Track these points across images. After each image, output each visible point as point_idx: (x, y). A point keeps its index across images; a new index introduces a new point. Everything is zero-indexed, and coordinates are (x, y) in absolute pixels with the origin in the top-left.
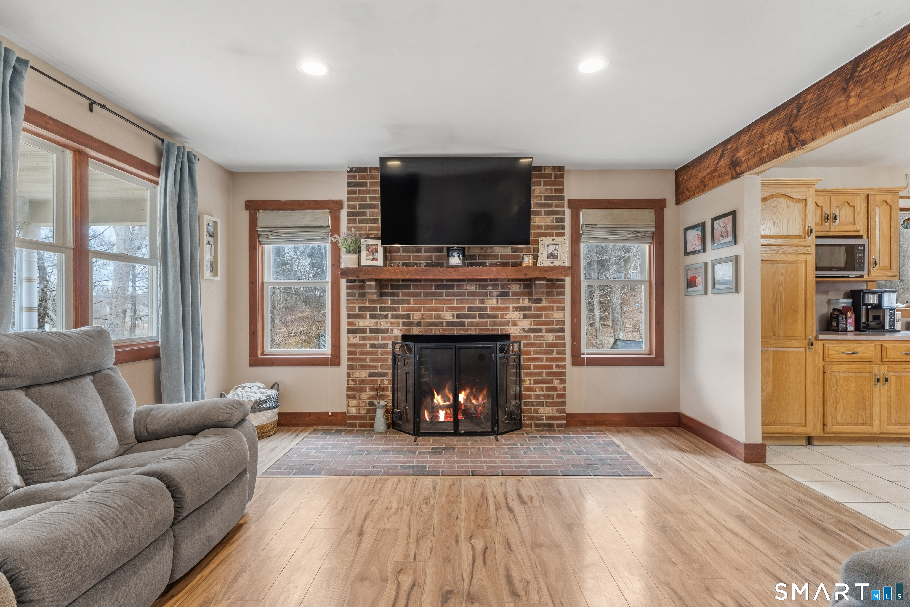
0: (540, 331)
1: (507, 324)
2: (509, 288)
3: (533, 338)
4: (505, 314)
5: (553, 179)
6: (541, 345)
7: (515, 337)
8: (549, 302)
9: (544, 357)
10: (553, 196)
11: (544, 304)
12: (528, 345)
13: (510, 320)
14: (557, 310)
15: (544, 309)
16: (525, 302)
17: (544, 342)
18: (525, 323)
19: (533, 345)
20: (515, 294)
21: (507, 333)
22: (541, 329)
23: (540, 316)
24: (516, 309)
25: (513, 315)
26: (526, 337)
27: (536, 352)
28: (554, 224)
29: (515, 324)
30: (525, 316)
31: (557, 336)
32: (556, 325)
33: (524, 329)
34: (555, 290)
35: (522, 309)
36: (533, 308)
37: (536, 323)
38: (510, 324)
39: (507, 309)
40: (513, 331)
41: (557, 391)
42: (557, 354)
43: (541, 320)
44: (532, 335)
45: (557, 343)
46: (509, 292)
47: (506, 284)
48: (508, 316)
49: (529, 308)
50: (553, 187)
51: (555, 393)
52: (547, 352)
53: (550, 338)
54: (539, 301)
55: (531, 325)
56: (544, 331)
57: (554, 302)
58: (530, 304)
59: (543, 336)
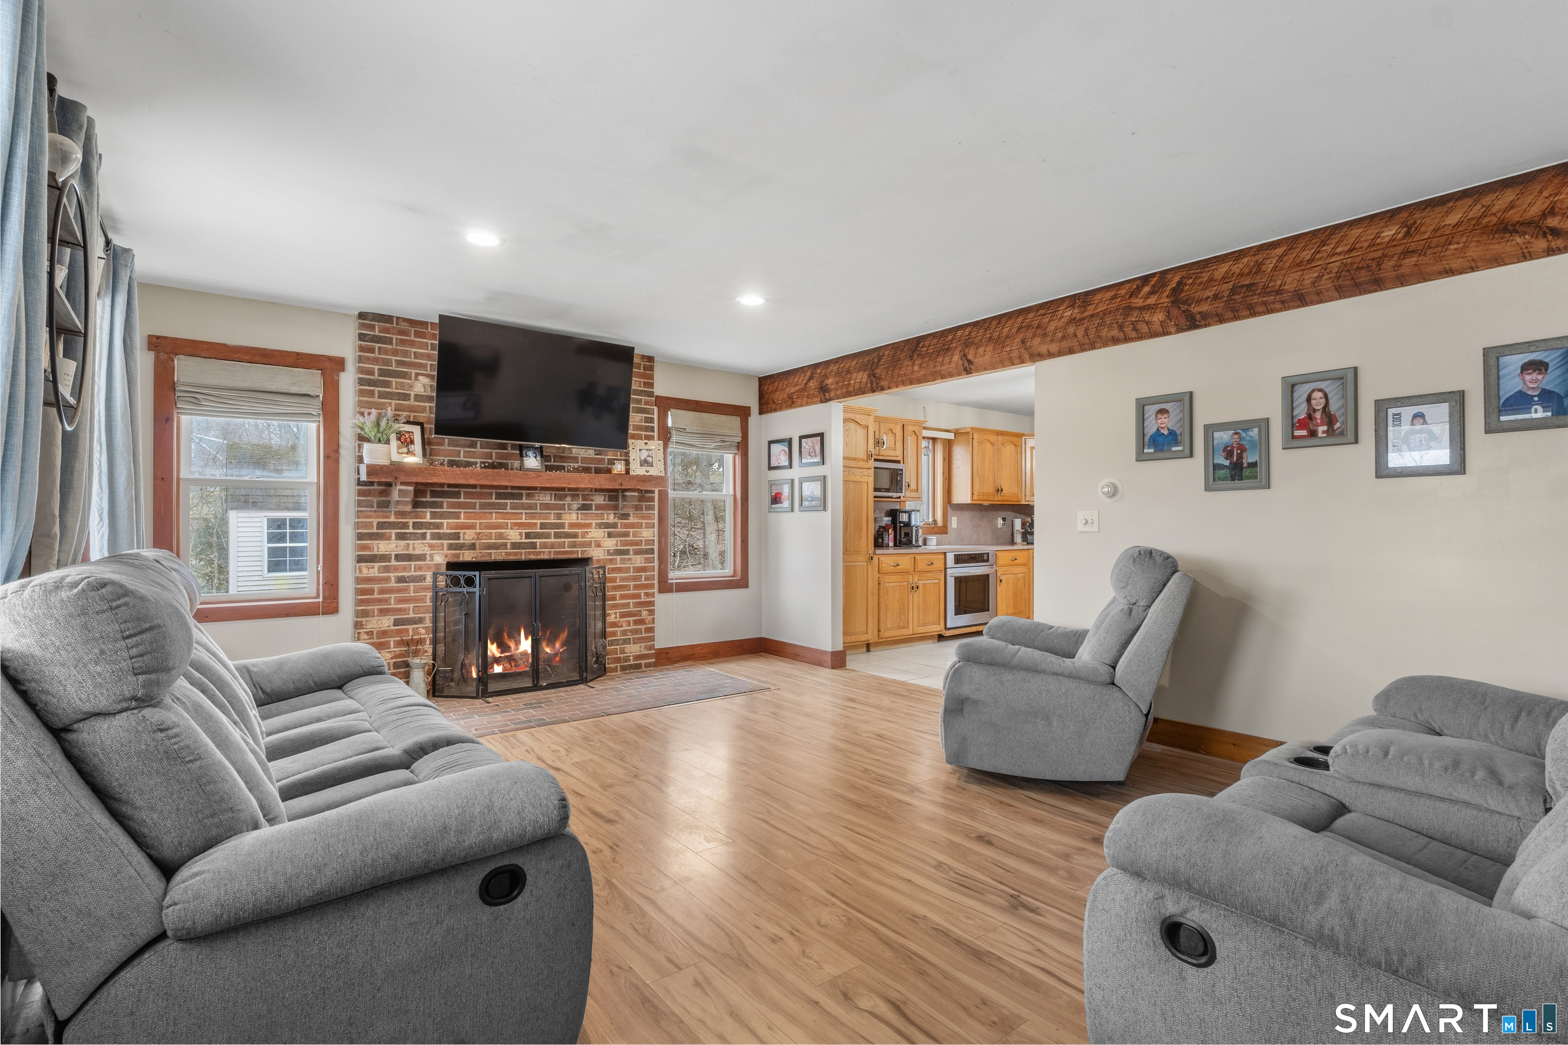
0: (626, 552)
1: (589, 544)
2: (592, 500)
3: (619, 561)
4: (587, 532)
5: (642, 371)
6: (627, 570)
7: (598, 561)
8: (637, 517)
9: (632, 584)
10: (642, 391)
11: (632, 520)
12: (613, 570)
13: (593, 540)
14: (646, 527)
15: (632, 526)
16: (611, 518)
17: (632, 566)
18: (611, 544)
19: (619, 570)
20: (599, 507)
21: (588, 556)
22: (628, 550)
23: (627, 535)
24: (600, 526)
25: (596, 534)
26: (611, 561)
27: (623, 579)
28: (643, 424)
29: (598, 545)
30: (610, 535)
31: (646, 559)
32: (645, 545)
33: (608, 551)
34: (644, 503)
35: (607, 526)
36: (619, 524)
37: (623, 544)
38: (593, 545)
39: (588, 526)
40: (597, 554)
41: (646, 624)
42: (646, 579)
43: (628, 539)
44: (618, 558)
45: (645, 567)
46: (592, 504)
47: (588, 495)
48: (591, 535)
49: (614, 525)
50: (642, 381)
51: (643, 627)
52: (635, 579)
53: (639, 561)
54: (626, 516)
55: (617, 546)
56: (631, 552)
57: (643, 518)
58: (616, 520)
59: (630, 559)
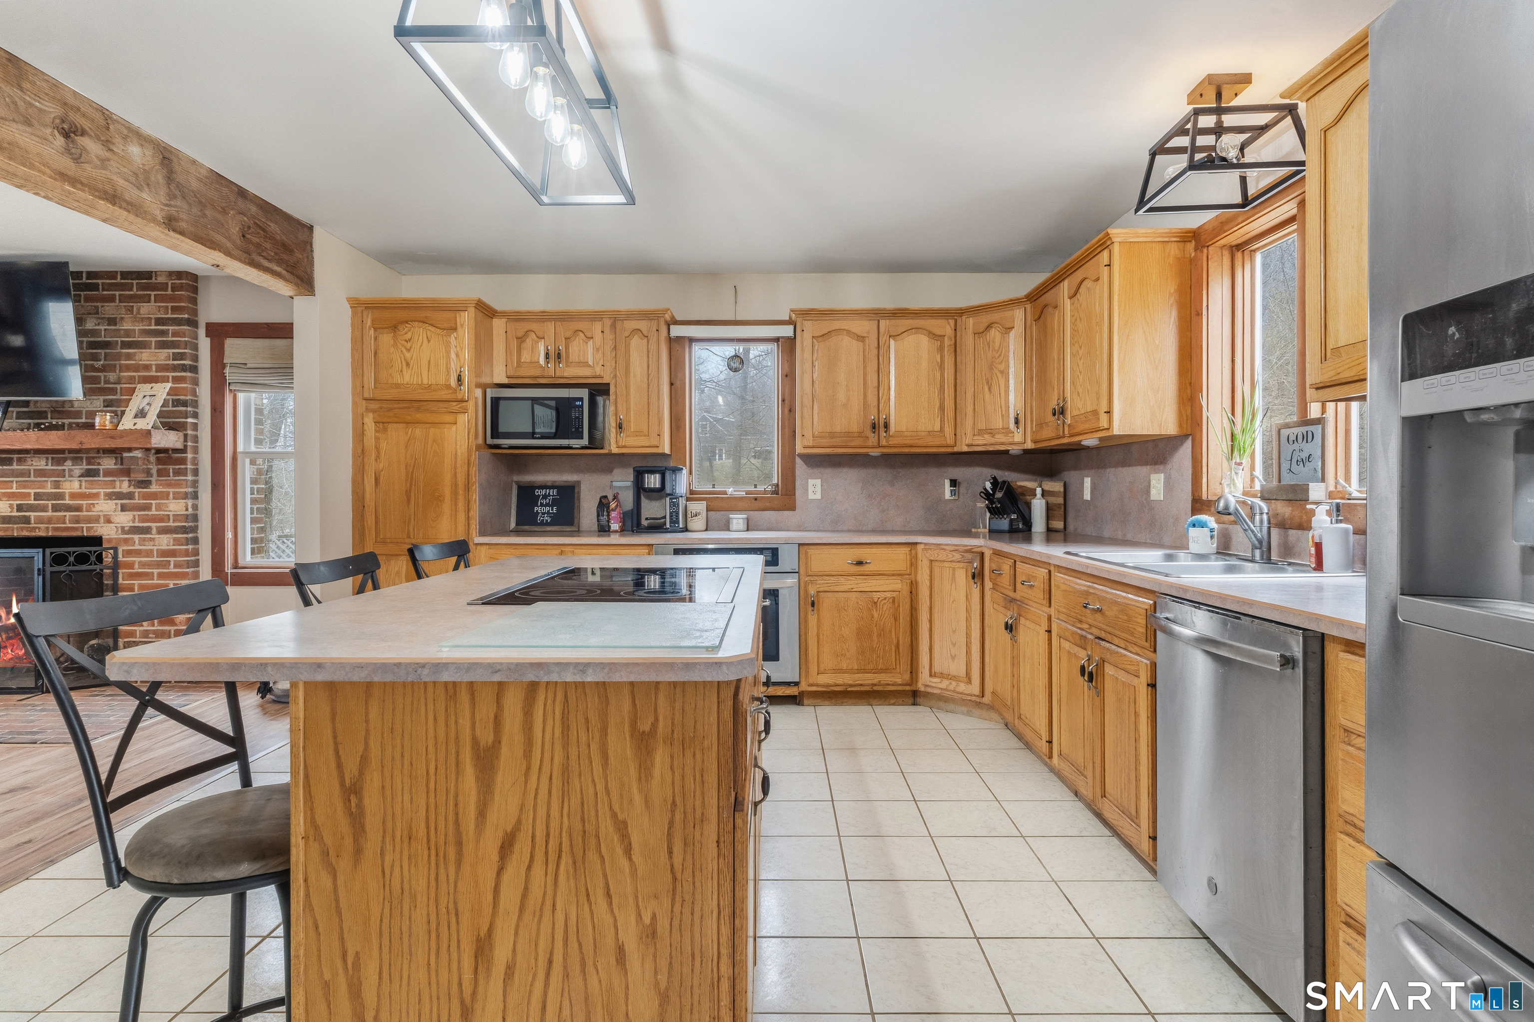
0: (148, 530)
1: (96, 520)
2: (99, 464)
3: (137, 542)
4: (93, 504)
5: (169, 292)
6: (149, 553)
7: (110, 540)
8: (160, 485)
9: (156, 571)
10: (168, 319)
11: (154, 488)
12: (128, 553)
13: (101, 514)
14: (174, 498)
15: (154, 496)
16: (124, 486)
17: (155, 548)
18: (125, 519)
19: (138, 553)
20: (108, 473)
21: (96, 534)
22: (150, 528)
23: (148, 507)
24: (110, 496)
25: (105, 506)
26: (126, 541)
27: (143, 565)
28: (171, 362)
29: (109, 521)
30: (124, 508)
31: (175, 539)
32: (174, 521)
33: (123, 528)
34: (171, 467)
35: (119, 496)
36: (137, 494)
37: (143, 519)
38: (102, 520)
39: (95, 496)
40: (106, 531)
41: (175, 625)
42: (175, 566)
43: (150, 513)
44: (136, 537)
45: (175, 550)
46: (99, 470)
47: (93, 458)
48: (97, 508)
49: (130, 496)
50: (170, 305)
51: (173, 628)
52: (159, 565)
53: (165, 542)
54: (145, 484)
55: (134, 522)
56: (154, 531)
57: (169, 485)
58: (132, 489)
59: (153, 539)
